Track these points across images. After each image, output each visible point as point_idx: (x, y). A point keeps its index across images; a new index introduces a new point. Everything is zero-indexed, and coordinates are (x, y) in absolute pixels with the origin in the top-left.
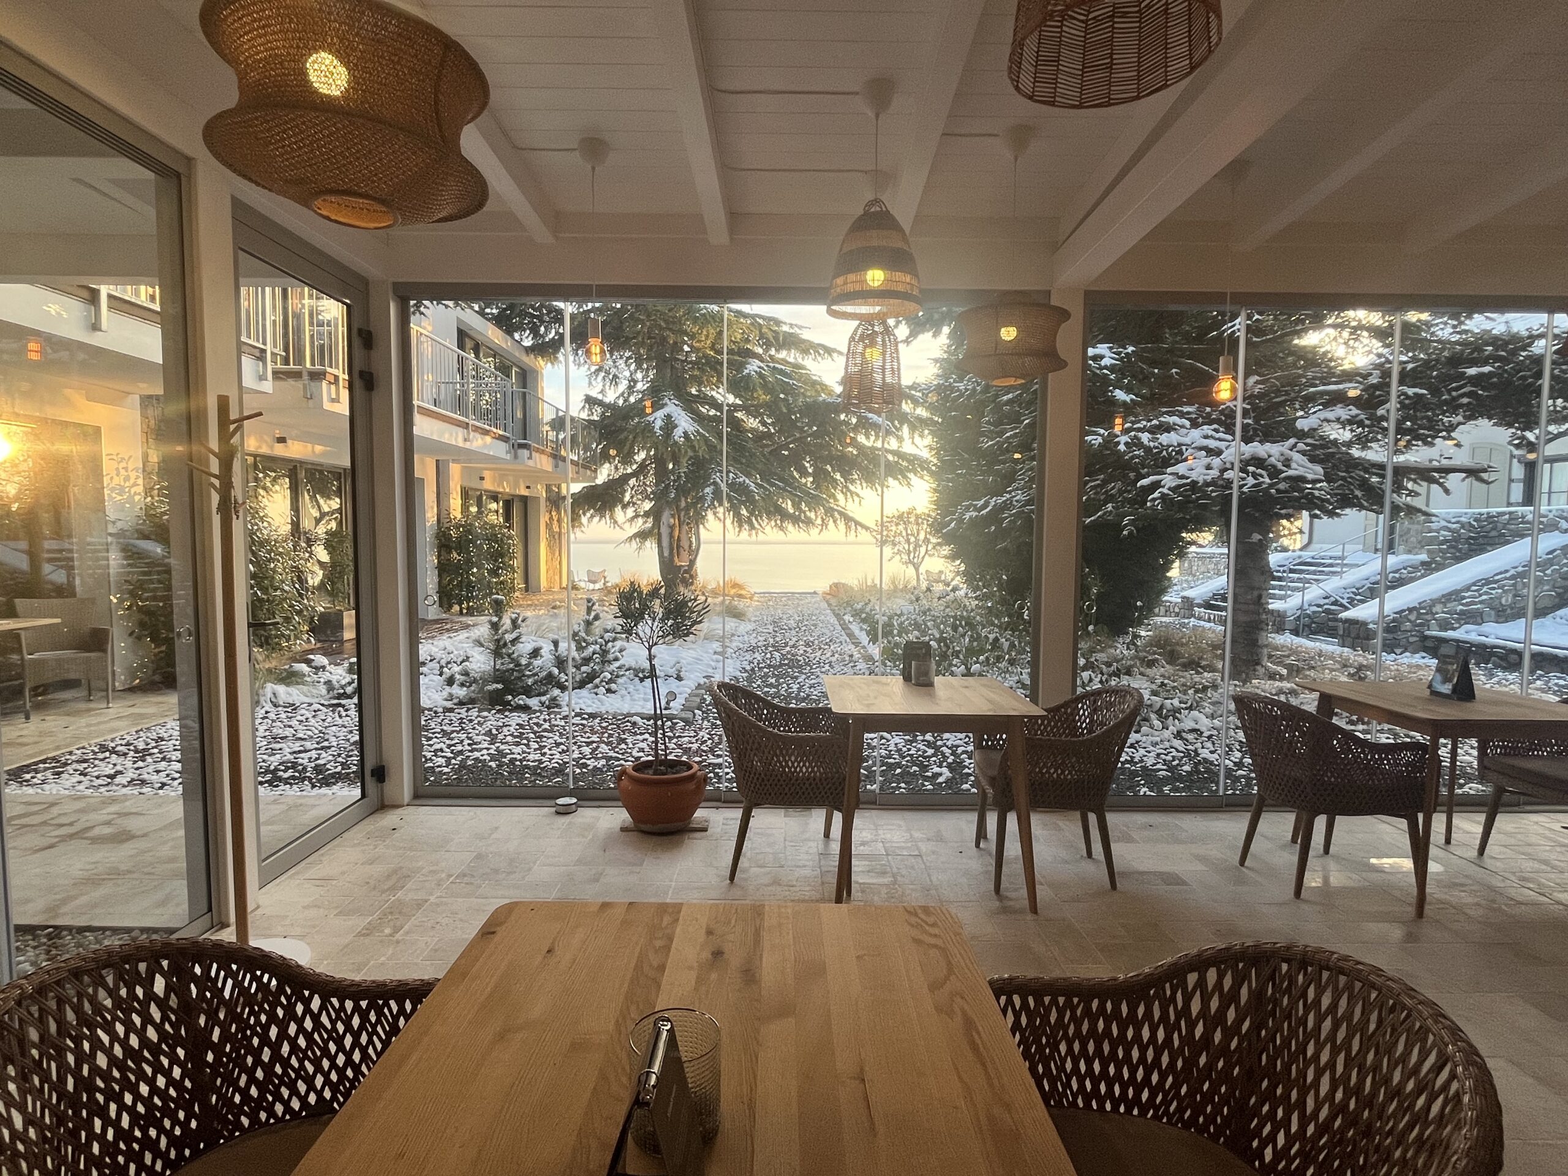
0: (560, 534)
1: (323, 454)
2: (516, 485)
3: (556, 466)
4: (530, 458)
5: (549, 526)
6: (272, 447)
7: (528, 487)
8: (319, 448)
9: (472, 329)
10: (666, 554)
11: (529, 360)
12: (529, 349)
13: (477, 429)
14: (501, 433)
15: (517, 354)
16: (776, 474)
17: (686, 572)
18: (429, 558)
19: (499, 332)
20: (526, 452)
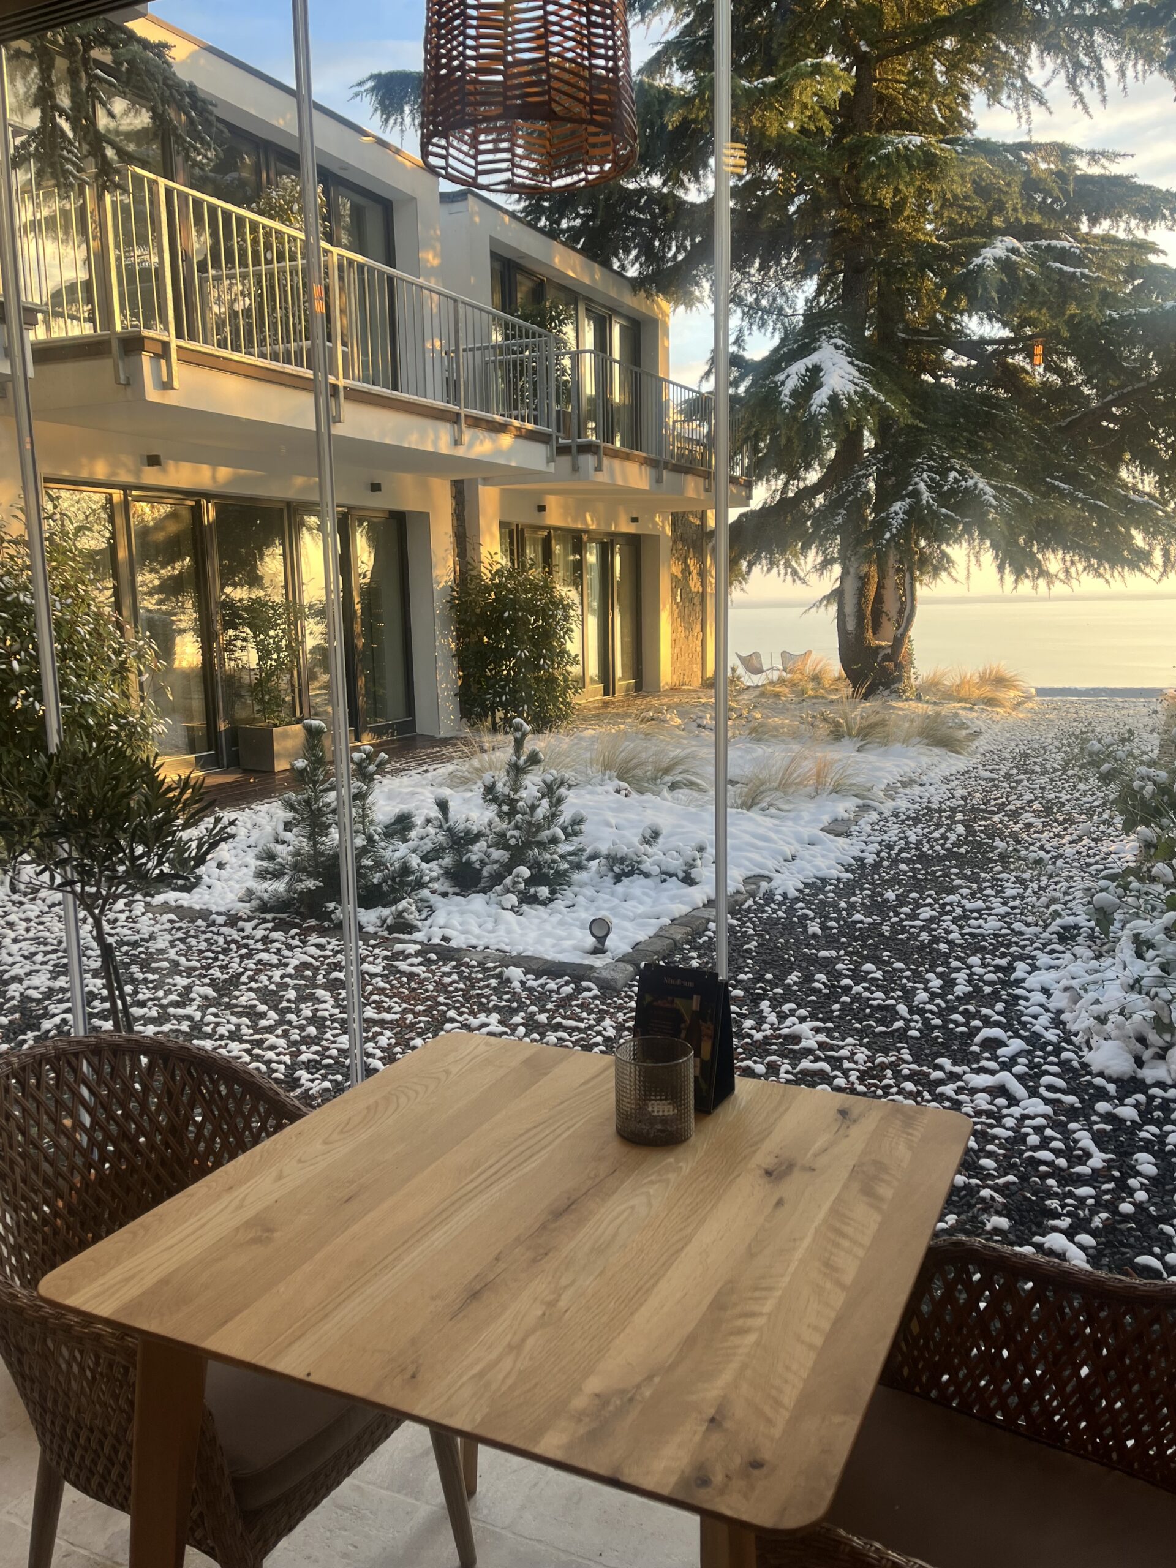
0: (703, 596)
1: (235, 480)
2: (613, 517)
3: (659, 480)
4: (599, 468)
5: (680, 583)
6: (138, 473)
7: (635, 520)
8: (224, 473)
9: (525, 256)
10: (851, 626)
11: (632, 301)
12: (637, 284)
13: (476, 423)
14: (530, 426)
15: (613, 293)
16: (1060, 467)
17: (887, 657)
18: (440, 641)
19: (577, 259)
20: (590, 460)
